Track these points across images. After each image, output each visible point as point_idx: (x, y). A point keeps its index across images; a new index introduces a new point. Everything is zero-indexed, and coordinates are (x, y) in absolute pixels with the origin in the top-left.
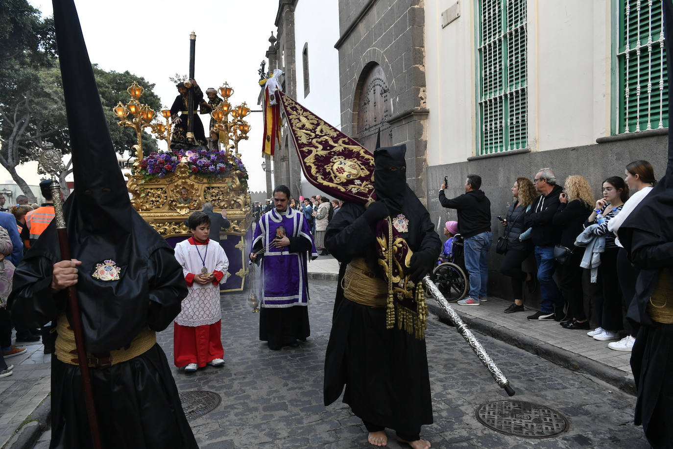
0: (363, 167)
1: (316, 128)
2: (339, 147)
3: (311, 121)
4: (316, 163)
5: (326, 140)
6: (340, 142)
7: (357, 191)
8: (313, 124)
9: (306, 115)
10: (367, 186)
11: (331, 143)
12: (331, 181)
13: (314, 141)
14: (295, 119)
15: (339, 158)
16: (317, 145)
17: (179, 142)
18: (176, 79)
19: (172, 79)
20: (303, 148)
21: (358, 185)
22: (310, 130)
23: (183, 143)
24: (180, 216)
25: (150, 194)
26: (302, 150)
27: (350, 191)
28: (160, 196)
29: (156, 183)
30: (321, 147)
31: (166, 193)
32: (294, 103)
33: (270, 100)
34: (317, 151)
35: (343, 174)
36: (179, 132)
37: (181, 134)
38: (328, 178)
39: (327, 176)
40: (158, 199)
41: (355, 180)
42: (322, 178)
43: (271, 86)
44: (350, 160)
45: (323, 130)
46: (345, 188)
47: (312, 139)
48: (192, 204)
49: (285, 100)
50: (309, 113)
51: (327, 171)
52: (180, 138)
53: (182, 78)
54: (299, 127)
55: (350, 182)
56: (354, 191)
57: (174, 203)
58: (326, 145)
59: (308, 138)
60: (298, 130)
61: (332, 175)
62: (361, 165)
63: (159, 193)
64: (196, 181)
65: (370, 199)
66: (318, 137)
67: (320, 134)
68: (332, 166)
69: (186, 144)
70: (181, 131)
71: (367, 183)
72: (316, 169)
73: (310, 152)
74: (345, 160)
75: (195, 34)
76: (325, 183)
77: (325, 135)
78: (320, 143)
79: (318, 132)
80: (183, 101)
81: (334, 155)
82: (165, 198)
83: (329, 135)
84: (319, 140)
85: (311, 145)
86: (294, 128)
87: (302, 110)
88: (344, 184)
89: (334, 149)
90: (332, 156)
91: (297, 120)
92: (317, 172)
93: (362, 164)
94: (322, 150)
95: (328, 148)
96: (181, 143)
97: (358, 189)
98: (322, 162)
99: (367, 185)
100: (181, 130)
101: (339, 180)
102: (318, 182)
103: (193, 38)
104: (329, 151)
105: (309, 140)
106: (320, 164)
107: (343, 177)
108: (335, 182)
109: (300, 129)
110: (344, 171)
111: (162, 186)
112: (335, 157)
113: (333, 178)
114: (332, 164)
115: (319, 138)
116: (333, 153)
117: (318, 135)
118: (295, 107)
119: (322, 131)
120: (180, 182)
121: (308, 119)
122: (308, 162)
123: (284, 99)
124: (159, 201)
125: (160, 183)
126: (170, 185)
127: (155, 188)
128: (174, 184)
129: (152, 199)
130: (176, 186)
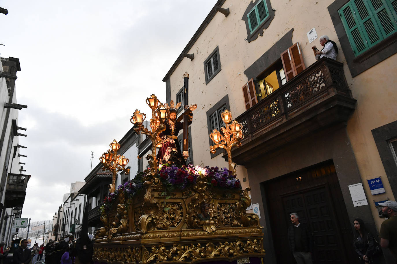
24: (207, 235)
28: (176, 212)
29: (172, 196)
31: (181, 208)
40: (172, 216)
52: (173, 158)
57: (196, 220)
63: (174, 208)
64: (211, 196)
70: (173, 152)
100: (174, 150)
120: (196, 196)
124: (174, 218)
125: (176, 196)
126: (187, 199)
127: (170, 202)
128: (190, 199)
129: (168, 216)
130: (194, 201)
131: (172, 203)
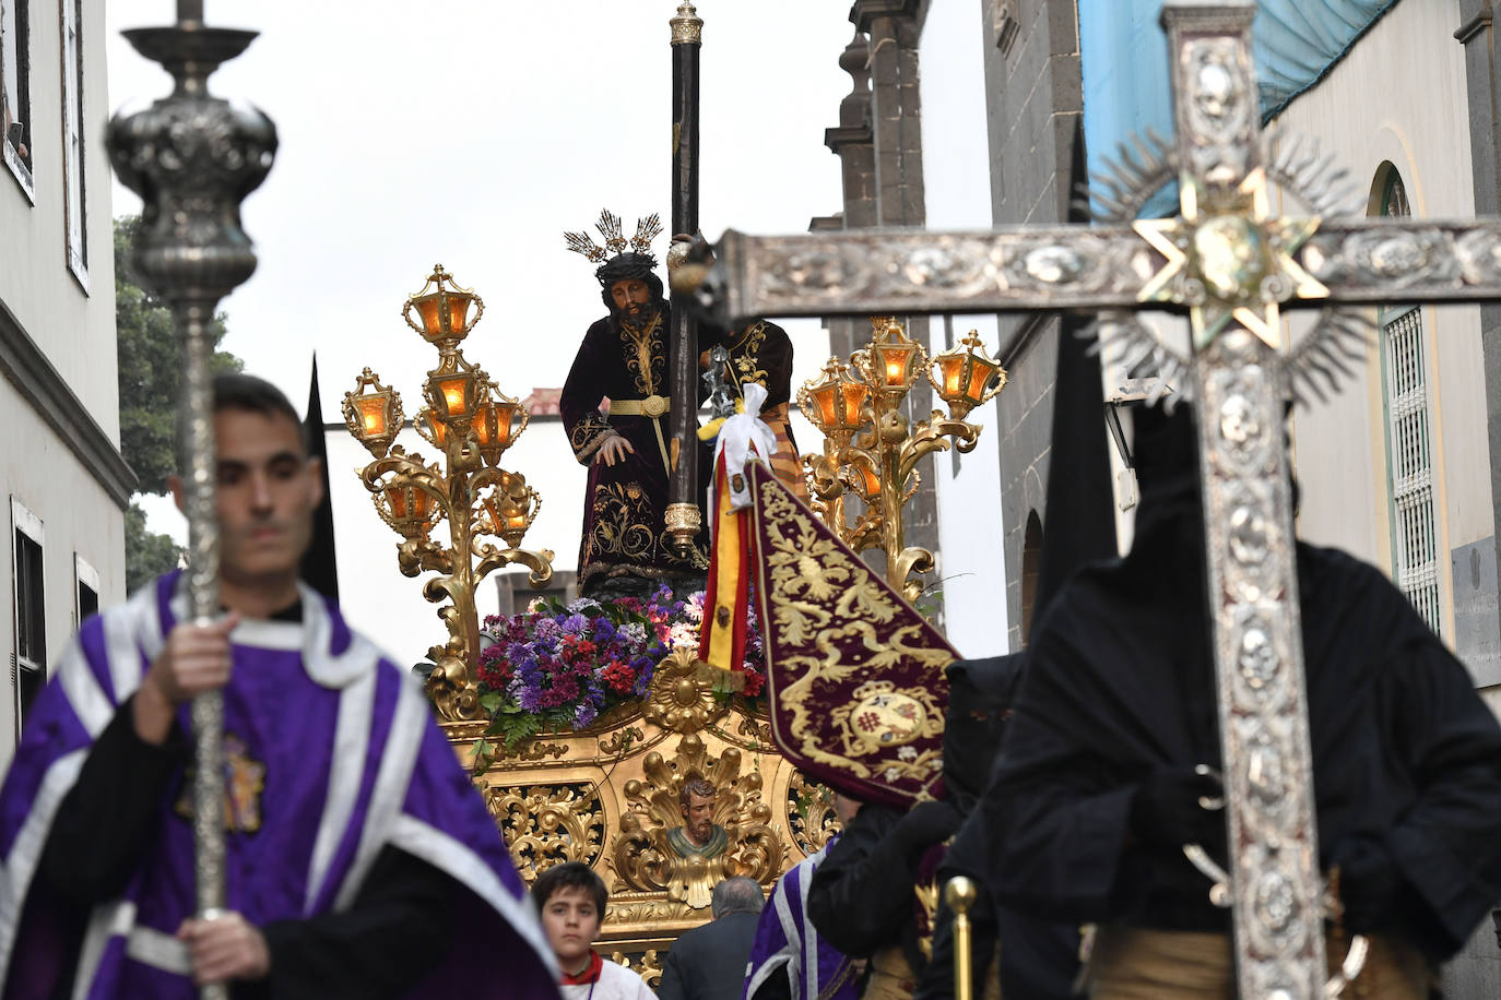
0: (936, 711)
1: (840, 595)
2: (886, 656)
3: (830, 573)
4: (813, 702)
5: (860, 632)
6: (896, 638)
7: (897, 777)
8: (833, 581)
9: (821, 553)
10: (930, 764)
11: (870, 641)
12: (839, 750)
13: (823, 637)
14: (784, 567)
15: (878, 687)
16: (828, 648)
17: (624, 559)
18: (599, 240)
19: (577, 242)
20: (786, 658)
21: (906, 760)
22: (822, 603)
23: (645, 563)
24: (685, 917)
25: (518, 819)
26: (783, 666)
27: (882, 777)
28: (568, 826)
29: (549, 759)
30: (835, 654)
31: (596, 806)
32: (793, 507)
33: (732, 492)
34: (821, 669)
35: (873, 730)
36: (624, 509)
37: (635, 516)
38: (831, 742)
39: (831, 739)
40: (554, 841)
41: (899, 746)
42: (816, 744)
43: (736, 445)
44: (908, 691)
45: (860, 601)
46: (870, 769)
47: (819, 630)
48: (737, 856)
49: (767, 500)
50: (832, 546)
51: (835, 724)
52: (629, 538)
53: (629, 231)
54: (789, 592)
55: (889, 752)
56: (892, 775)
57: (647, 855)
58: (852, 650)
59: (809, 628)
60: (786, 601)
61: (846, 735)
62: (930, 705)
63: (563, 807)
64: (749, 738)
65: (923, 796)
66: (839, 622)
67: (846, 615)
68: (851, 711)
69: (660, 563)
70: (631, 503)
71: (933, 754)
72: (808, 718)
73: (802, 670)
74: (894, 691)
75: (699, 15)
76: (822, 757)
77: (861, 618)
78: (837, 643)
79: (842, 610)
80: (627, 350)
81: (867, 678)
82: (594, 834)
83: (871, 616)
84: (838, 634)
85: (811, 651)
86: (774, 597)
87: (813, 536)
88: (870, 760)
89: (872, 662)
90: (861, 681)
91: (790, 571)
92: (806, 728)
93: (934, 703)
94: (840, 663)
95: (857, 658)
96: (634, 562)
97: (902, 772)
98: (830, 696)
99: (931, 759)
100: (634, 494)
101: (859, 747)
102: (801, 754)
103: (686, 38)
104: (856, 668)
105: (809, 633)
106: (820, 705)
107: (871, 740)
108: (850, 752)
109: (794, 598)
110: (877, 724)
111: (577, 775)
112: (869, 683)
113: (847, 742)
114: (853, 703)
115: (841, 627)
116: (865, 673)
117: (840, 618)
118: (794, 524)
119: (853, 605)
120: (668, 748)
121: (823, 566)
122: (789, 699)
123: (767, 493)
124: (563, 851)
125: (564, 758)
126: (621, 765)
127: (541, 786)
128: (639, 761)
129: (530, 845)
130: (654, 770)
131: (547, 786)
